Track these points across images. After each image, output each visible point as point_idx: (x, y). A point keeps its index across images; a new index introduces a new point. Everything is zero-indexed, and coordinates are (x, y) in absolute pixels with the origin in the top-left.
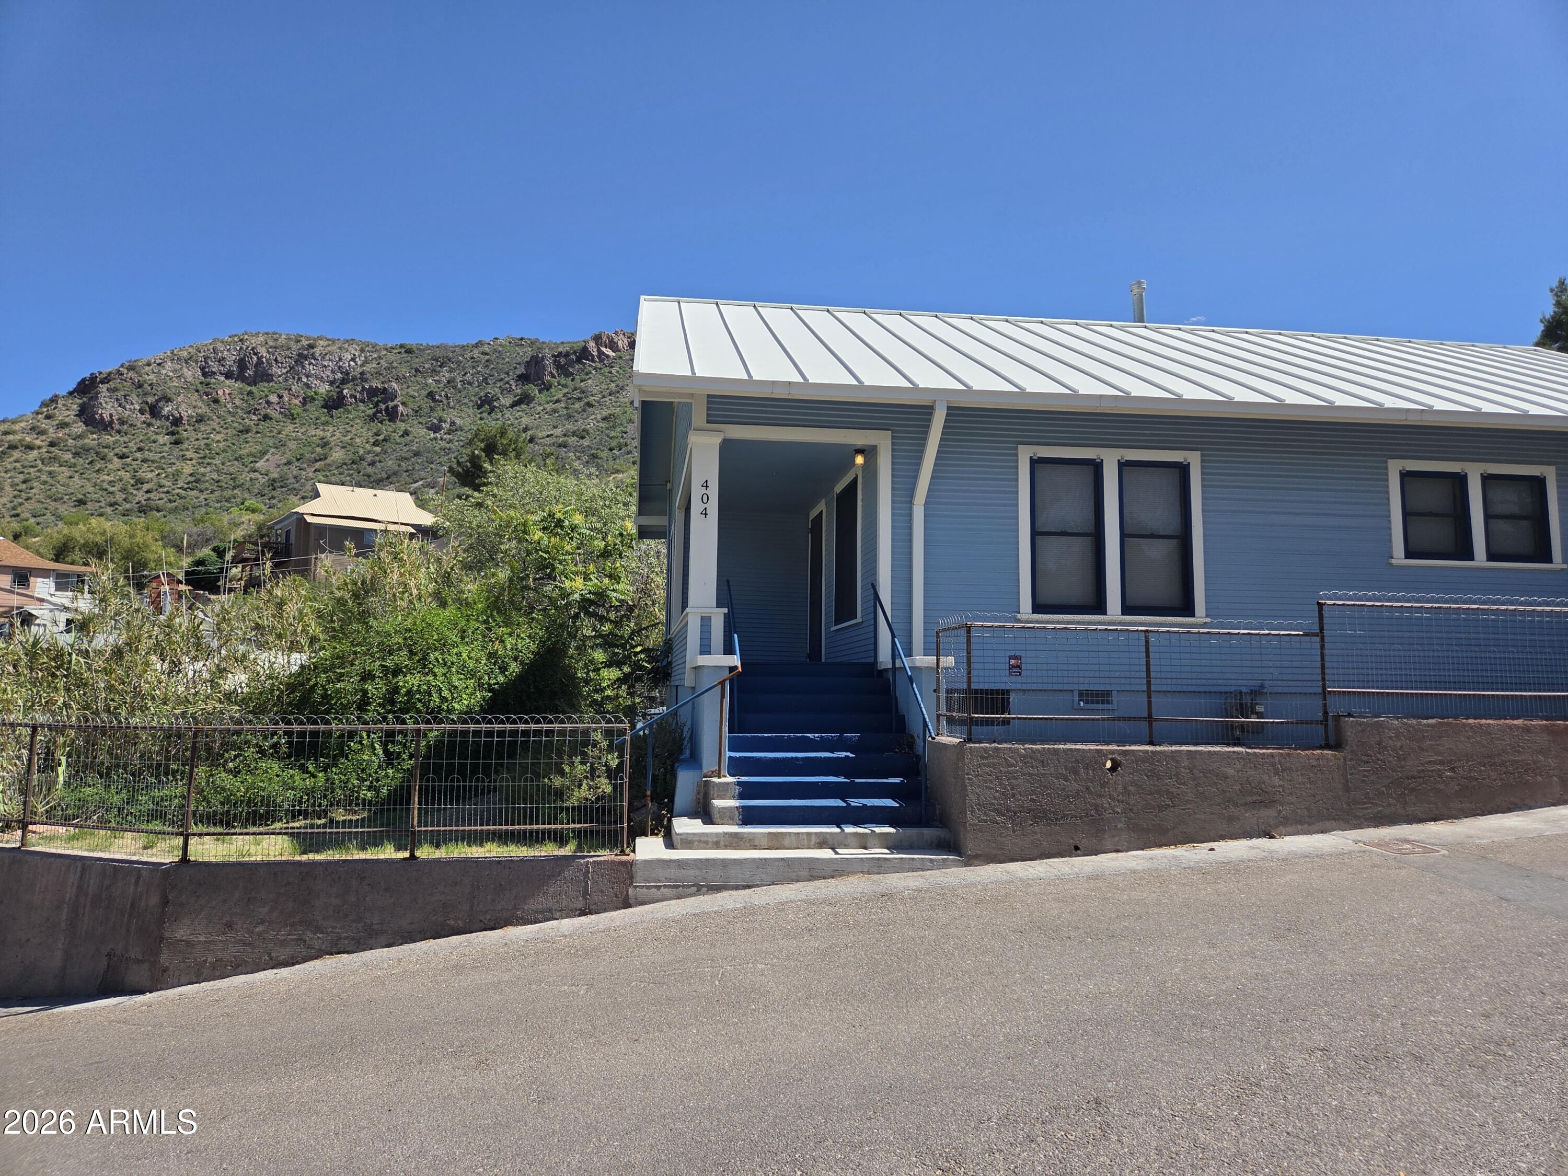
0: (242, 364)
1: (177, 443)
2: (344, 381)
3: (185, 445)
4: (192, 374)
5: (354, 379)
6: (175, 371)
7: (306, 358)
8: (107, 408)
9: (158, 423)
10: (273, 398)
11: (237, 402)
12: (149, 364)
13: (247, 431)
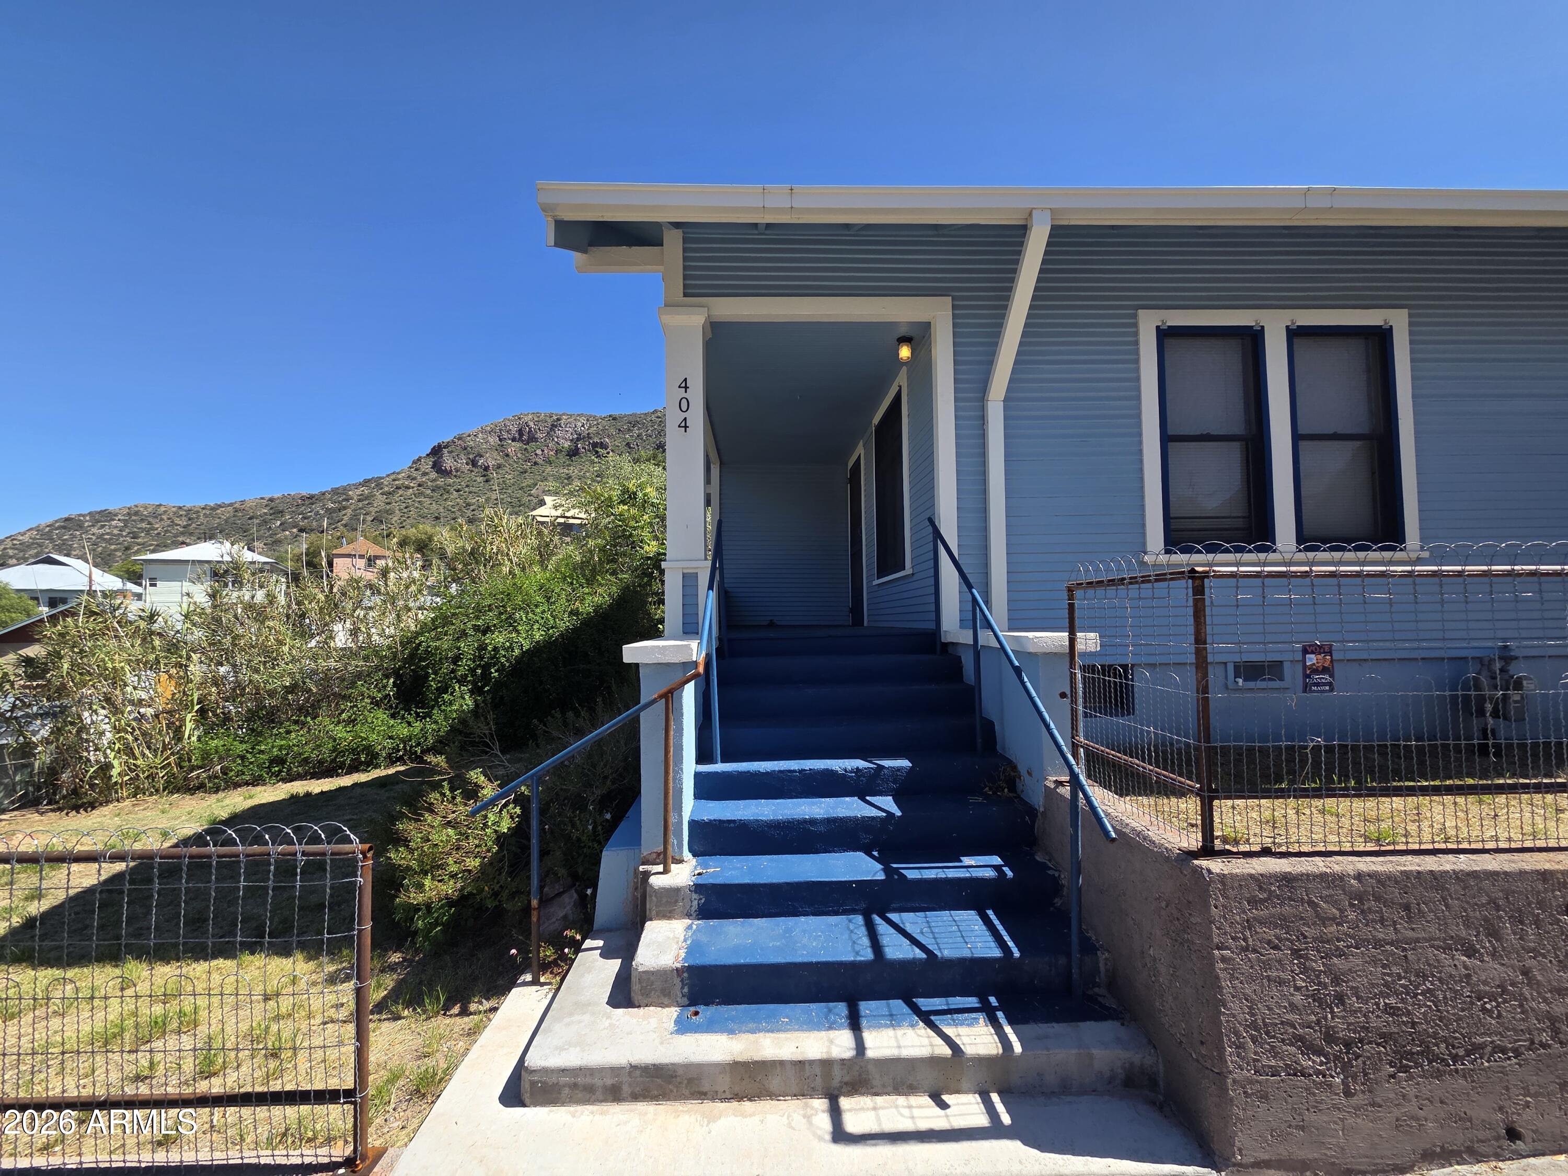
0: (520, 432)
1: (487, 481)
2: (578, 439)
3: (491, 483)
4: (493, 440)
5: (584, 437)
6: (483, 439)
7: (556, 426)
8: (448, 462)
9: (476, 470)
10: (539, 452)
11: (519, 455)
12: (469, 436)
13: (525, 472)
